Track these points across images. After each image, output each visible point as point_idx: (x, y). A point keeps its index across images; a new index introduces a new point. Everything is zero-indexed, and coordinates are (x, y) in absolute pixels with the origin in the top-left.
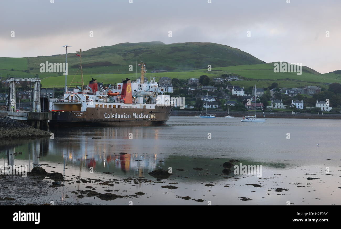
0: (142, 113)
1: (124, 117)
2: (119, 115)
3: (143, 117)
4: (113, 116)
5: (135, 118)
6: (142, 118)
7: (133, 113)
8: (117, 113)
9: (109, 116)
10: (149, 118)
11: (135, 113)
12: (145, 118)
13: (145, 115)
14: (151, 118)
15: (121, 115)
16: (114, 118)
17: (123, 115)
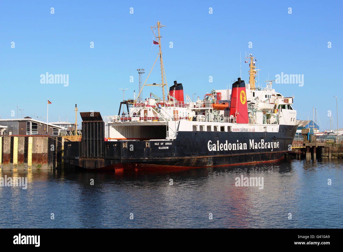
0: (262, 140)
1: (237, 148)
2: (230, 145)
3: (263, 147)
4: (222, 146)
5: (253, 148)
6: (262, 148)
7: (250, 140)
8: (227, 141)
9: (215, 146)
10: (272, 147)
11: (253, 140)
12: (266, 148)
13: (266, 144)
14: (275, 147)
15: (233, 144)
16: (223, 149)
17: (235, 144)
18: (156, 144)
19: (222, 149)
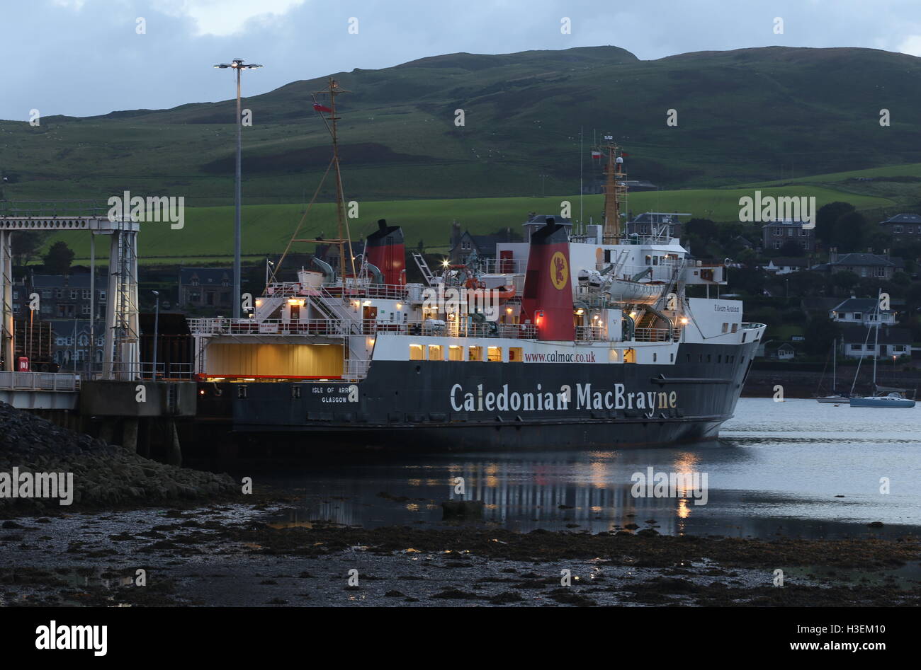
0: (617, 386)
1: (536, 405)
2: (515, 397)
3: (621, 404)
4: (490, 399)
5: (589, 407)
6: (617, 407)
7: (579, 386)
8: (506, 387)
9: (472, 400)
10: (652, 406)
11: (588, 386)
12: (630, 407)
13: (631, 396)
14: (660, 407)
15: (526, 396)
16: (493, 408)
17: (531, 395)
18: (315, 390)
19: (491, 406)
